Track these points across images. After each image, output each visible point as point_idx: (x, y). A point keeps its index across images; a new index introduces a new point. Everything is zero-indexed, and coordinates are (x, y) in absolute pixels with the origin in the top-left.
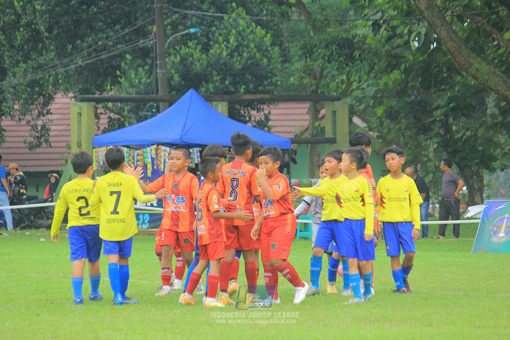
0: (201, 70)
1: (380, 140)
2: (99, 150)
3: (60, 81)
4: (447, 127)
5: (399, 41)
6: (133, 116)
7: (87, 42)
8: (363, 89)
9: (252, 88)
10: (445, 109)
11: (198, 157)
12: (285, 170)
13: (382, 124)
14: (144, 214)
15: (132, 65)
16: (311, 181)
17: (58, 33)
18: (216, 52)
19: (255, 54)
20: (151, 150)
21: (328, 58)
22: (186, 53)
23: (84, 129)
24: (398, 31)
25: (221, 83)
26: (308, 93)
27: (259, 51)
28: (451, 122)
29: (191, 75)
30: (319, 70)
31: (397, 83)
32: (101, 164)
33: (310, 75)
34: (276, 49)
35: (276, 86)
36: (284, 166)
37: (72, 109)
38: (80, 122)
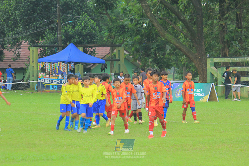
0: (72, 35)
1: (133, 59)
2: (40, 63)
4: (155, 54)
5: (139, 26)
7: (33, 25)
8: (127, 41)
9: (90, 41)
10: (155, 49)
11: (74, 66)
12: (103, 70)
13: (134, 53)
14: (55, 85)
15: (49, 33)
16: (111, 74)
17: (24, 21)
18: (77, 28)
19: (91, 29)
20: (58, 64)
21: (117, 32)
22: (67, 29)
23: (34, 56)
24: (139, 22)
25: (79, 39)
26: (110, 44)
27: (92, 28)
28: (156, 53)
29: (68, 36)
30: (114, 36)
31: (139, 40)
32: (41, 68)
33: (110, 37)
34: (98, 27)
35: (98, 40)
36: (103, 69)
37: (30, 49)
38: (33, 54)
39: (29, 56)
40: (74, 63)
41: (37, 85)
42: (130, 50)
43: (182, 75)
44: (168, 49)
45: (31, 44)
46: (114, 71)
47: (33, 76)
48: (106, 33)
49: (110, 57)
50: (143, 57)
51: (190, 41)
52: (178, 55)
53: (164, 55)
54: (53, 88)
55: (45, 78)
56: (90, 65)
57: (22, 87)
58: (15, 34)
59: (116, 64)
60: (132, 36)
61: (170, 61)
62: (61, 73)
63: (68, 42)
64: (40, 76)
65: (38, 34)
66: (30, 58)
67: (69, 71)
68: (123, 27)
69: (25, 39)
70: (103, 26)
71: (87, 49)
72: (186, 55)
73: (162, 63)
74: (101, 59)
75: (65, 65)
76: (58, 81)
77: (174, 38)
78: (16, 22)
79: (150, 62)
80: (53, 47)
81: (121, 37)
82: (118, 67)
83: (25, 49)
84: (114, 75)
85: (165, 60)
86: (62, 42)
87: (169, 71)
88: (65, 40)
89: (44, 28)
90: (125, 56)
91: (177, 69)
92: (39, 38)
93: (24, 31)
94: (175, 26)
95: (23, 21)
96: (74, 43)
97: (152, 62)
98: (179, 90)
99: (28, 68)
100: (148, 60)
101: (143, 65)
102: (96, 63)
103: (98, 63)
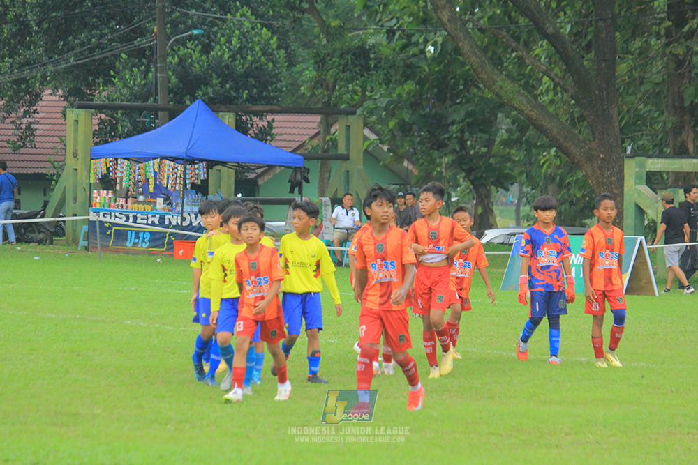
0: (201, 74)
1: (391, 154)
2: (98, 161)
3: (48, 79)
4: (462, 142)
5: (414, 50)
7: (79, 39)
8: (375, 99)
9: (256, 93)
10: (461, 125)
11: (204, 173)
12: (297, 189)
13: (394, 137)
14: (144, 232)
15: (127, 64)
16: (322, 200)
17: (49, 27)
18: (217, 54)
19: (260, 57)
20: (154, 164)
21: (343, 68)
22: (185, 54)
23: (81, 139)
24: (414, 40)
25: (222, 87)
26: (319, 106)
27: (264, 54)
28: (466, 137)
29: (190, 78)
30: (332, 80)
31: (411, 95)
32: (100, 177)
33: (322, 85)
34: (282, 52)
35: (282, 91)
36: (296, 185)
37: (67, 116)
38: (76, 130)
39: (64, 138)
40: (204, 163)
41: (85, 228)
42: (383, 128)
44: (503, 127)
45: (70, 99)
46: (330, 191)
47: (75, 200)
48: (307, 72)
49: (318, 146)
50: (424, 148)
51: (573, 102)
52: (535, 146)
53: (489, 143)
54: (136, 240)
55: (112, 209)
56: (254, 169)
57: (39, 233)
58: (22, 66)
59: (336, 168)
60: (390, 81)
61: (508, 164)
62: (164, 194)
63: (188, 96)
64: (98, 201)
65: (93, 67)
66: (65, 145)
67: (189, 186)
68: (362, 54)
69: (53, 83)
70: (300, 50)
71: (247, 119)
72: (560, 148)
73: (483, 169)
74: (291, 152)
75: (177, 168)
76: (153, 219)
77: (522, 91)
78: (24, 30)
79: (444, 165)
80: (140, 111)
81: (357, 85)
82: (343, 178)
83: (50, 115)
84: (329, 203)
85: (492, 161)
86: (169, 94)
87: (504, 196)
88: (179, 88)
89: (111, 50)
90: (367, 143)
91: (529, 189)
92: (95, 82)
93: (50, 58)
94: (528, 53)
95: (46, 26)
96: (207, 100)
97: (450, 167)
99: (60, 175)
100: (437, 161)
101: (423, 174)
102: (275, 166)
103: (280, 164)
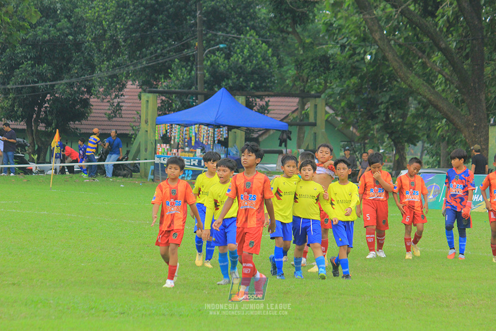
0: (225, 72)
1: (343, 123)
2: (160, 126)
3: (130, 75)
4: (387, 115)
5: (357, 58)
6: (178, 100)
7: (150, 50)
8: (333, 88)
10: (387, 104)
11: (226, 134)
12: (283, 144)
13: (344, 112)
14: (189, 170)
15: (179, 66)
18: (234, 59)
19: (261, 62)
20: (195, 128)
21: (313, 69)
22: (215, 60)
23: (150, 112)
24: (357, 51)
25: (238, 80)
26: (298, 92)
27: (263, 60)
28: (389, 112)
29: (217, 74)
30: (306, 76)
31: (356, 85)
32: (162, 136)
33: (300, 79)
34: (275, 58)
35: (274, 83)
36: (283, 142)
37: (142, 98)
38: (147, 107)
39: (139, 112)
40: (226, 128)
41: (152, 167)
42: (337, 106)
43: (437, 158)
44: (413, 107)
45: (143, 87)
46: (305, 145)
47: (146, 150)
48: (290, 71)
49: (297, 117)
50: (363, 119)
51: (457, 91)
52: (433, 118)
53: (404, 116)
54: (184, 175)
55: (169, 155)
56: (257, 132)
57: (124, 170)
58: (114, 67)
59: (308, 132)
60: (342, 77)
61: (416, 130)
62: (201, 147)
63: (217, 86)
64: (160, 151)
65: (158, 68)
66: (140, 116)
67: (216, 142)
68: (325, 60)
69: (133, 77)
70: (286, 57)
71: (252, 100)
72: (448, 119)
73: (400, 132)
74: (280, 121)
75: (209, 130)
76: (194, 162)
77: (425, 84)
78: (116, 44)
79: (375, 130)
80: (187, 95)
81: (321, 79)
82: (312, 138)
83: (131, 97)
85: (405, 127)
86: (204, 84)
87: (413, 149)
88: (210, 81)
89: (169, 57)
90: (327, 115)
91: (429, 145)
92: (159, 77)
93: (131, 62)
94: (429, 60)
95: (129, 42)
96: (228, 88)
97: (379, 130)
98: (431, 187)
99: (137, 135)
100: (372, 127)
101: (362, 135)
102: (270, 129)
103: (274, 128)
